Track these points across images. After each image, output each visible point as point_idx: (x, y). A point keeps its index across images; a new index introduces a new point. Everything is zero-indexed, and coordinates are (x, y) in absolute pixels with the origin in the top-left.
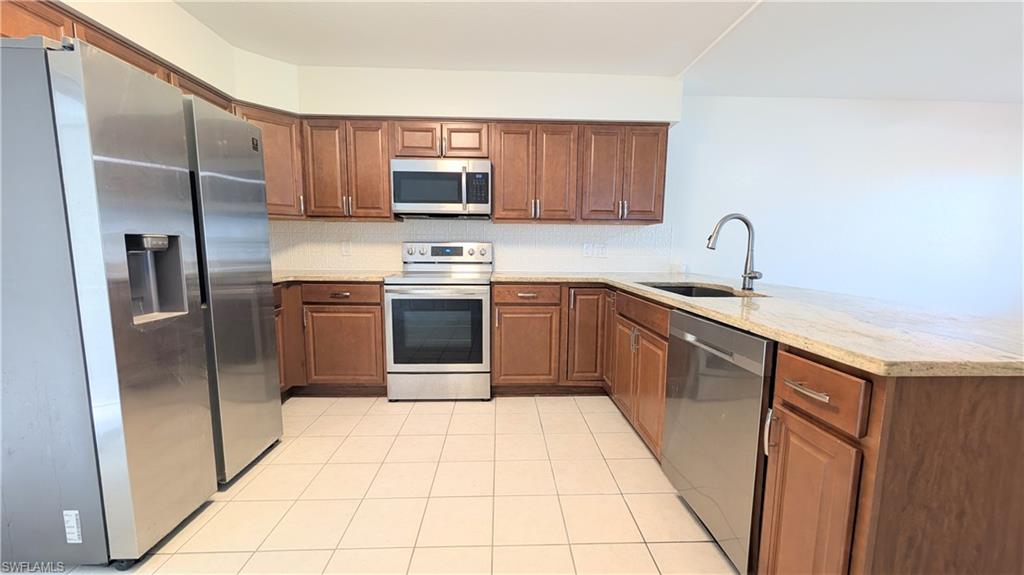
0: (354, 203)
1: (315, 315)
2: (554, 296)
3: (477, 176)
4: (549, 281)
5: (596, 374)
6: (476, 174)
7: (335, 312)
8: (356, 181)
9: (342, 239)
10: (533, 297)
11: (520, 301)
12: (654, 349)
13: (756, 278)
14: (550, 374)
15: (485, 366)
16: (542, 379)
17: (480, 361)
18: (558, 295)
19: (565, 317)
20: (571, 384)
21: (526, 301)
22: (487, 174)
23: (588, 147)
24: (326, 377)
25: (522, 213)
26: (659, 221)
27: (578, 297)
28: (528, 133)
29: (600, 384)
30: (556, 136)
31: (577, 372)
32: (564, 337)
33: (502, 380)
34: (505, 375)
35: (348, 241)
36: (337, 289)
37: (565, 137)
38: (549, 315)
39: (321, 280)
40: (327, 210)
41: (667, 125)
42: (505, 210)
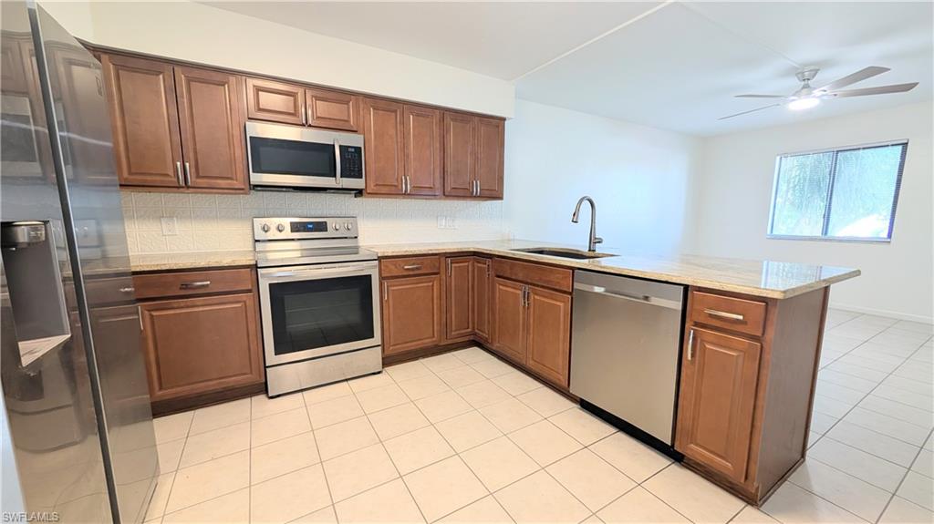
0: (193, 170)
1: (154, 313)
2: (434, 266)
3: (350, 150)
4: (430, 252)
5: (469, 330)
6: (349, 147)
7: (188, 307)
8: (195, 144)
9: (159, 215)
10: (417, 269)
11: (406, 273)
12: (554, 302)
13: (599, 242)
14: (434, 337)
15: (377, 339)
16: (428, 342)
17: (372, 336)
18: (437, 265)
19: (443, 283)
20: (450, 342)
21: (411, 273)
22: (360, 148)
23: (448, 131)
24: (179, 389)
25: (393, 188)
26: (501, 198)
27: (453, 265)
28: (396, 111)
29: (472, 338)
30: (421, 118)
31: (456, 330)
32: (444, 302)
33: (391, 350)
34: (394, 345)
35: (171, 217)
36: (184, 277)
37: (428, 120)
38: (431, 284)
39: (164, 268)
40: (149, 178)
41: (504, 119)
42: (377, 185)
